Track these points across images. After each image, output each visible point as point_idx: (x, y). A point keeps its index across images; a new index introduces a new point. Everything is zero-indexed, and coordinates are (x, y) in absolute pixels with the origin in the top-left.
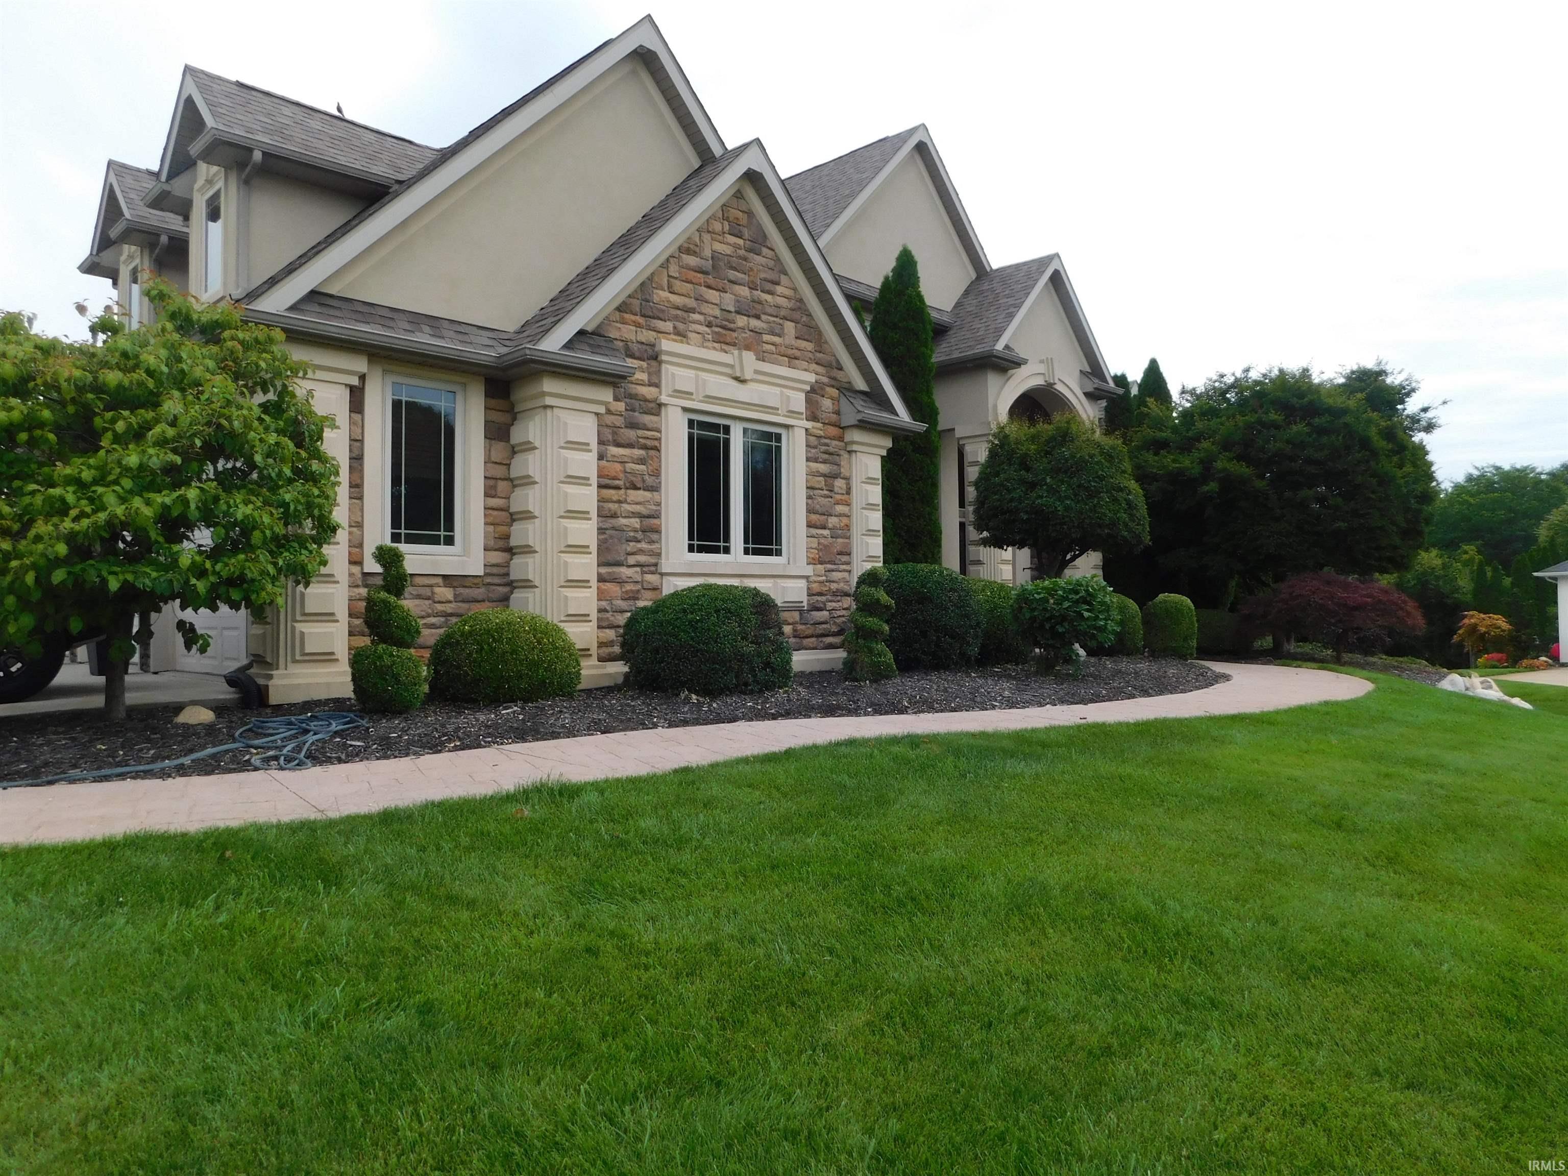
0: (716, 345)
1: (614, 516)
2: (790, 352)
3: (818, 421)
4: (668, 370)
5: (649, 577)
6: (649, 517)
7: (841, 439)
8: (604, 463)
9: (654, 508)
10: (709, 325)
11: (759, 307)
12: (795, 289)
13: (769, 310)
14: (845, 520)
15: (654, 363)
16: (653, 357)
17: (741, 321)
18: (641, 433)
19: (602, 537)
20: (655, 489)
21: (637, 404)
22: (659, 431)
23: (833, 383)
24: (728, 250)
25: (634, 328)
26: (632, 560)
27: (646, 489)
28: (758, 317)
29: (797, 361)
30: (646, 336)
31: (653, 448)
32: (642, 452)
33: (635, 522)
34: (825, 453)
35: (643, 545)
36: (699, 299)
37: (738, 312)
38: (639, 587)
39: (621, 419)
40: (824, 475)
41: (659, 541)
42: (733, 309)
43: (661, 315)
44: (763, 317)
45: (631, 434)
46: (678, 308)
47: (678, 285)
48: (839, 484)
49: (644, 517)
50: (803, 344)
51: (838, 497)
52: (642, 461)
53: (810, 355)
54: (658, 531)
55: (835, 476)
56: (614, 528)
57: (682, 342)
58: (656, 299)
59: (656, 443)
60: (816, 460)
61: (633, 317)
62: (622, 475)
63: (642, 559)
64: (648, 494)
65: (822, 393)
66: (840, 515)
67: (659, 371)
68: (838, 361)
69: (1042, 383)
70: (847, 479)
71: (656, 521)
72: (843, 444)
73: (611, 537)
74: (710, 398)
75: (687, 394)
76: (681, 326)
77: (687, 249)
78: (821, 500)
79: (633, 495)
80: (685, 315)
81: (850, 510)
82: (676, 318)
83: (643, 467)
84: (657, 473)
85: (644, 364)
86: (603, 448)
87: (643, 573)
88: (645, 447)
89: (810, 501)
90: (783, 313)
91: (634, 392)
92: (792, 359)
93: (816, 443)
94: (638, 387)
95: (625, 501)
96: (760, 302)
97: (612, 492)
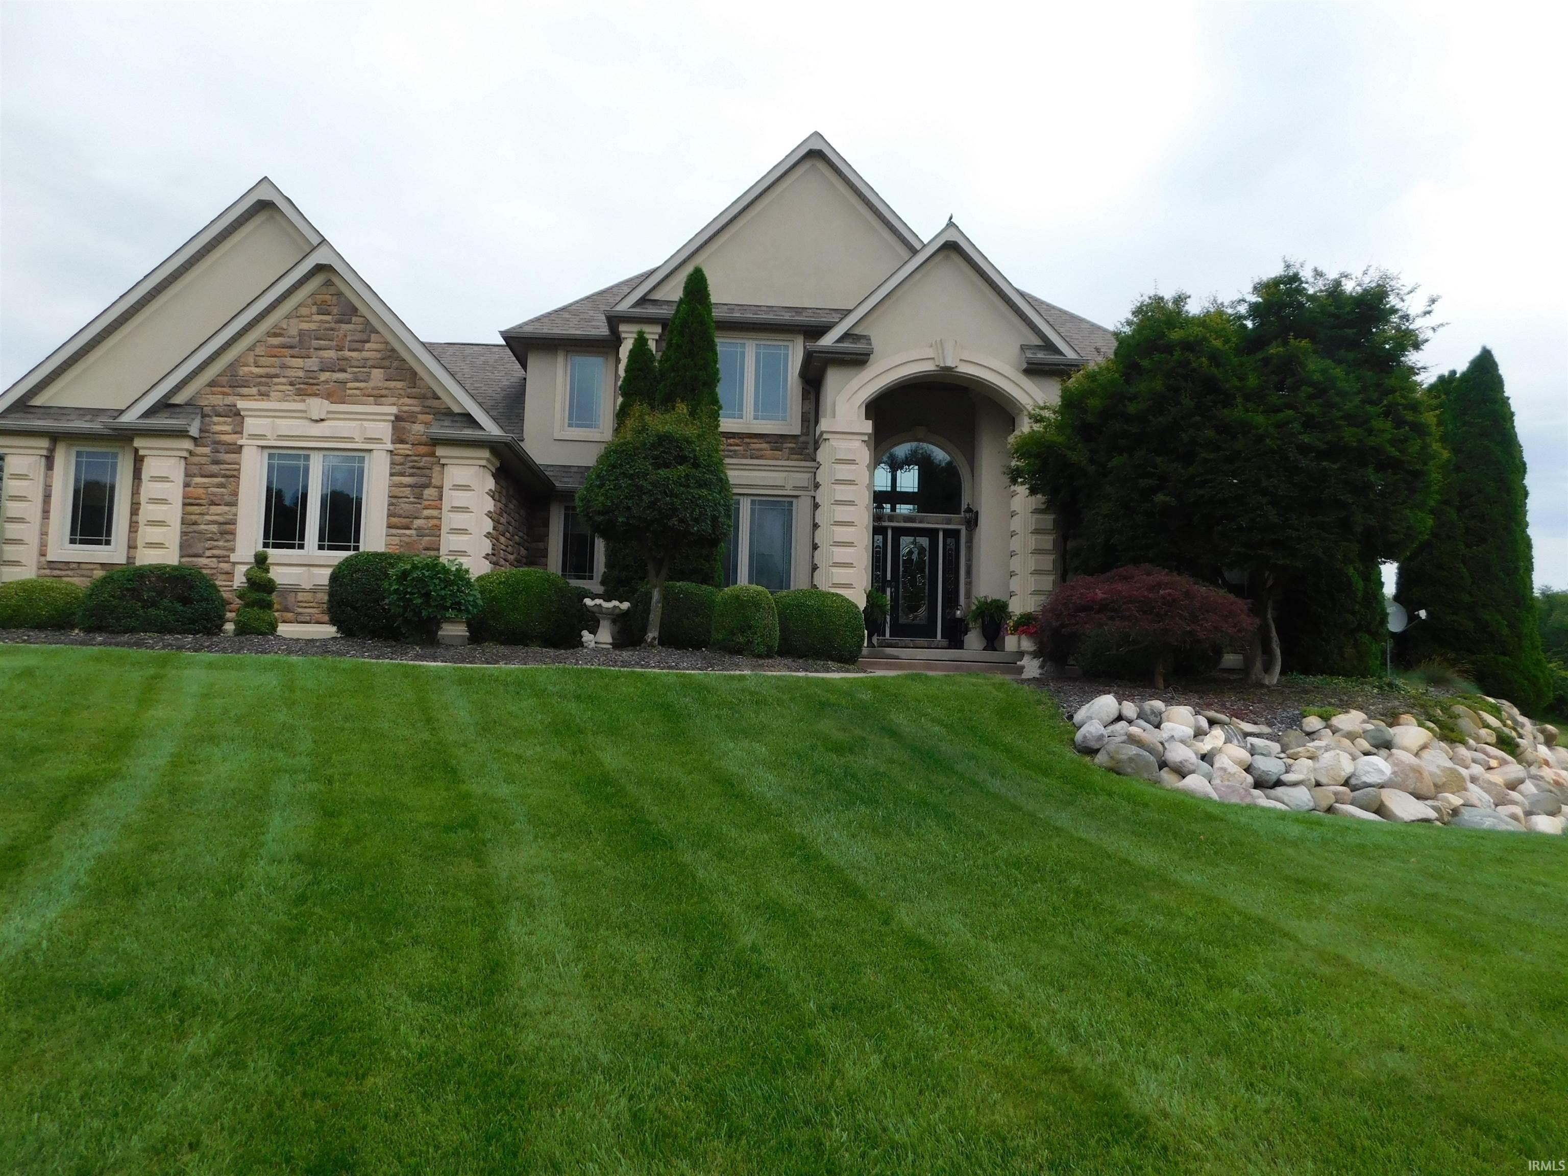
0: (296, 397)
1: (195, 523)
2: (375, 392)
3: (407, 443)
4: (248, 421)
5: (223, 565)
6: (226, 523)
7: (433, 454)
8: (187, 489)
9: (231, 517)
10: (292, 384)
11: (344, 363)
12: (387, 343)
13: (354, 363)
14: (435, 522)
15: (238, 418)
16: (236, 414)
17: (324, 376)
18: (222, 466)
19: (184, 538)
20: (234, 504)
21: (219, 447)
22: (239, 464)
23: (428, 410)
24: (313, 326)
25: (221, 396)
26: (208, 553)
27: (227, 504)
28: (344, 371)
29: (383, 399)
30: (229, 400)
31: (233, 476)
32: (223, 480)
33: (214, 528)
34: (413, 467)
35: (221, 543)
36: (284, 366)
37: (322, 370)
38: (215, 571)
39: (209, 459)
40: (410, 486)
41: (234, 540)
42: (316, 369)
43: (245, 384)
44: (349, 370)
45: (215, 468)
46: (261, 377)
47: (263, 361)
48: (429, 492)
49: (221, 524)
50: (392, 384)
51: (427, 503)
52: (222, 486)
53: (401, 392)
54: (233, 533)
55: (426, 486)
56: (195, 532)
57: (263, 400)
58: (241, 373)
59: (235, 473)
60: (402, 474)
61: (220, 389)
62: (203, 496)
63: (216, 552)
64: (227, 508)
65: (413, 420)
66: (427, 518)
67: (243, 423)
68: (434, 392)
69: (933, 368)
70: (440, 488)
71: (232, 527)
72: (435, 459)
73: (192, 537)
74: (280, 437)
75: (262, 437)
76: (263, 389)
77: (274, 333)
78: (403, 505)
79: (214, 509)
80: (268, 380)
81: (441, 513)
82: (260, 384)
83: (222, 490)
84: (235, 494)
85: (230, 420)
86: (189, 479)
87: (219, 562)
88: (225, 476)
89: (392, 508)
90: (370, 363)
91: (218, 439)
92: (378, 397)
93: (402, 461)
94: (222, 436)
95: (207, 514)
96: (346, 359)
97: (196, 507)
